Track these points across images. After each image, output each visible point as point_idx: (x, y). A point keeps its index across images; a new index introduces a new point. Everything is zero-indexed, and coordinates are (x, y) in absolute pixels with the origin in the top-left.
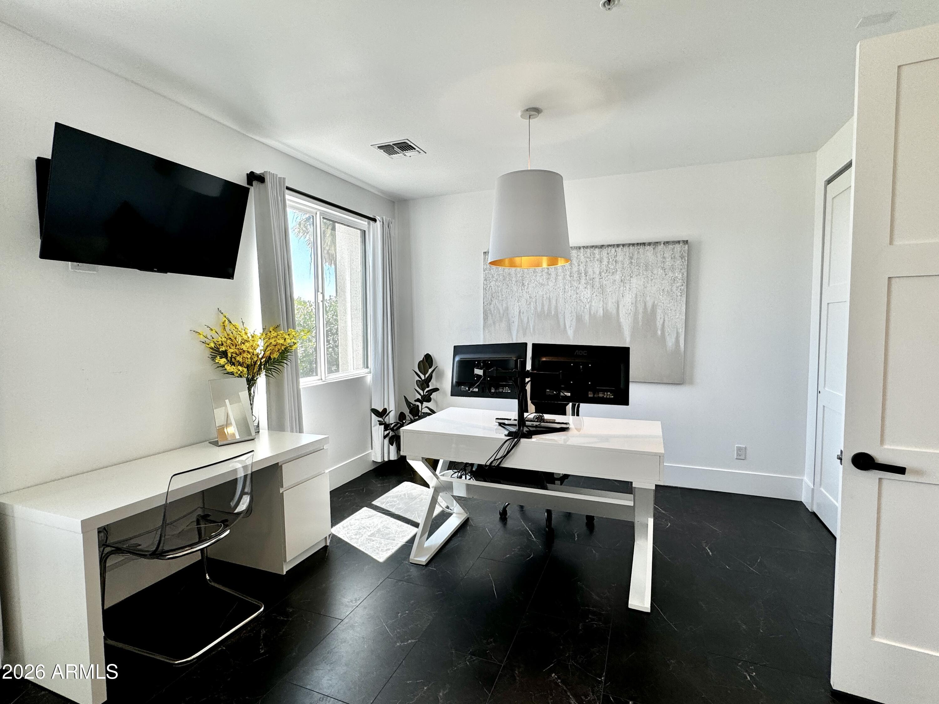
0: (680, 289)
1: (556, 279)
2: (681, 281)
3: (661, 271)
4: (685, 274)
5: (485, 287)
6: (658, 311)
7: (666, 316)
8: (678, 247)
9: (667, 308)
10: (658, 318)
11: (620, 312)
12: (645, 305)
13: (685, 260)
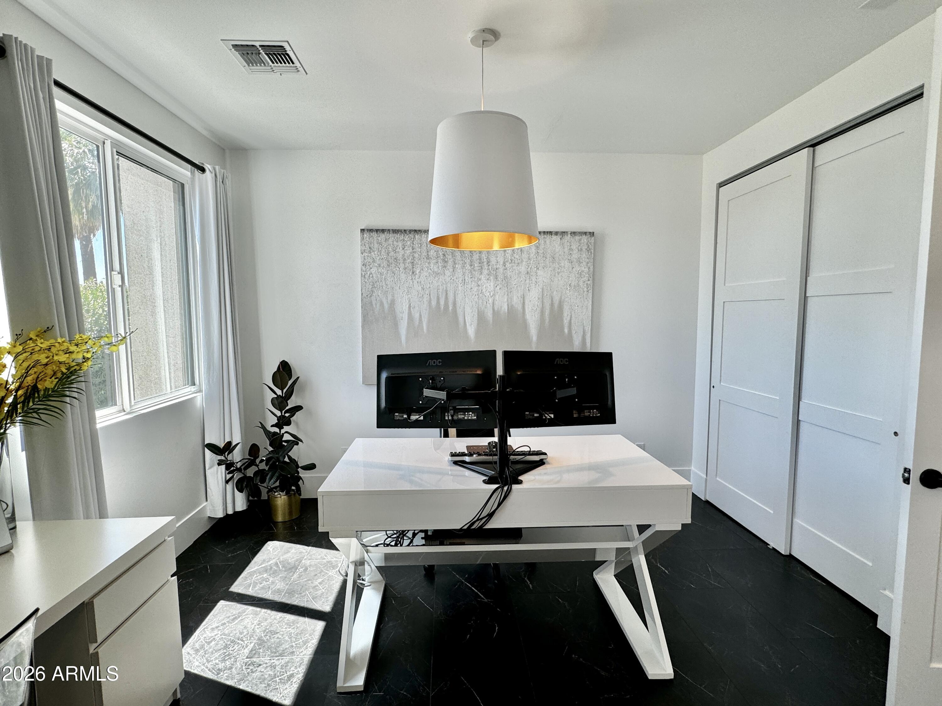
0: (587, 284)
1: (454, 268)
2: (587, 275)
3: (567, 264)
4: (592, 270)
5: (363, 274)
6: (565, 306)
7: (573, 313)
8: (585, 239)
9: (574, 304)
10: (565, 314)
11: (526, 309)
12: (552, 300)
13: (591, 253)
